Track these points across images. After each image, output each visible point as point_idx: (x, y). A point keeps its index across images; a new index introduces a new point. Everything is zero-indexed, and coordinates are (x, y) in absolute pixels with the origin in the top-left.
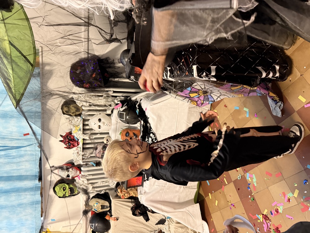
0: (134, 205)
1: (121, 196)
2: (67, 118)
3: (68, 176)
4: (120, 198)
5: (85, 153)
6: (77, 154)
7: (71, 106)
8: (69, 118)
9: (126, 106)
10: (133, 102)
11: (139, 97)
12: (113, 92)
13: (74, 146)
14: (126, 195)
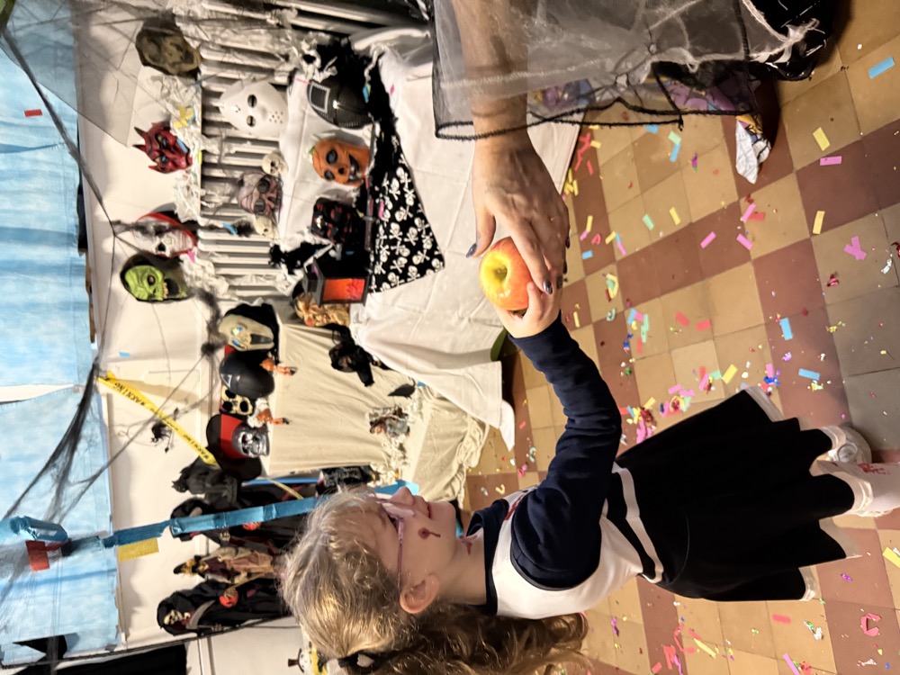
0: (337, 345)
1: (306, 319)
2: (154, 79)
3: (161, 247)
4: (302, 322)
5: (210, 192)
6: (185, 190)
7: (168, 43)
8: (160, 79)
9: (334, 68)
10: (357, 56)
11: (376, 43)
12: (296, 12)
13: (176, 166)
14: (319, 318)
